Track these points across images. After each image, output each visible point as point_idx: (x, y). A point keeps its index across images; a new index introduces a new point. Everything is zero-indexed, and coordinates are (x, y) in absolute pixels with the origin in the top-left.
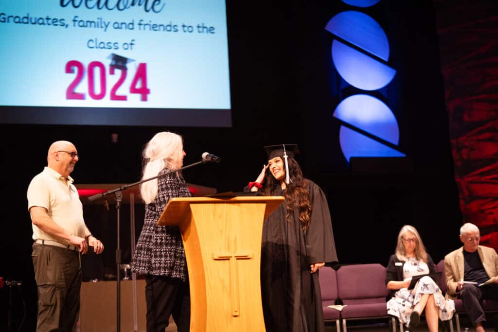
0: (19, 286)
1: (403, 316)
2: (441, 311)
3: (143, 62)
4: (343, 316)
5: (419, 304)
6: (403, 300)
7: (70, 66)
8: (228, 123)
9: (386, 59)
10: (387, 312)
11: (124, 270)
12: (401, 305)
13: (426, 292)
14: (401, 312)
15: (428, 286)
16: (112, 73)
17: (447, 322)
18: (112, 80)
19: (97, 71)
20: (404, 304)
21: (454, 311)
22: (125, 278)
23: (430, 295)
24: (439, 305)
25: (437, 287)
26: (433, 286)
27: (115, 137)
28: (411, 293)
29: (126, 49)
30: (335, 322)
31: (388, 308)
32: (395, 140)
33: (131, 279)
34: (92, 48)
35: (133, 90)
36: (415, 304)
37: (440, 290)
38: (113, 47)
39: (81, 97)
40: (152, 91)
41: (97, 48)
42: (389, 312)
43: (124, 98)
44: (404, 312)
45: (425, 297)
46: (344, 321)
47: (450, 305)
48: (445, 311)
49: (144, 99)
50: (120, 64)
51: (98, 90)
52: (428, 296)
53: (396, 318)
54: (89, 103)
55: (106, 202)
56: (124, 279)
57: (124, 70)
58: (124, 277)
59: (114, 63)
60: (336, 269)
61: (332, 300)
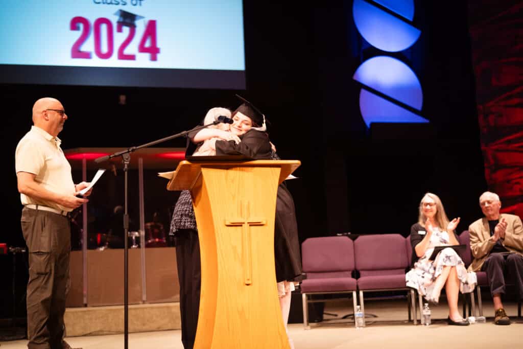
0: (24, 252)
1: (422, 288)
2: (462, 284)
3: (153, 19)
4: (360, 288)
5: (440, 276)
6: (423, 272)
7: (76, 23)
8: (242, 85)
9: (410, 19)
10: (405, 284)
11: (132, 238)
12: (421, 277)
13: (448, 264)
14: (420, 285)
15: (451, 258)
16: (120, 30)
17: (468, 295)
18: (120, 38)
19: (104, 28)
20: (423, 275)
21: (475, 283)
22: (134, 246)
23: (452, 267)
24: (461, 278)
25: (459, 259)
26: (455, 258)
27: (123, 98)
28: (432, 264)
29: (135, 5)
30: (352, 293)
31: (407, 280)
32: (418, 106)
33: (139, 247)
34: (99, 3)
35: (142, 49)
36: (436, 276)
37: (462, 263)
38: (121, 3)
39: (87, 56)
40: (162, 51)
41: (104, 3)
42: (408, 284)
43: (132, 57)
44: (423, 284)
45: (447, 270)
46: (361, 293)
47: (471, 277)
48: (467, 283)
49: (154, 58)
50: (128, 21)
51: (104, 49)
52: (450, 268)
53: (416, 290)
54: (95, 62)
55: (114, 166)
56: (132, 247)
57: (133, 28)
58: (132, 245)
59: (122, 20)
60: (354, 239)
61: (349, 271)
